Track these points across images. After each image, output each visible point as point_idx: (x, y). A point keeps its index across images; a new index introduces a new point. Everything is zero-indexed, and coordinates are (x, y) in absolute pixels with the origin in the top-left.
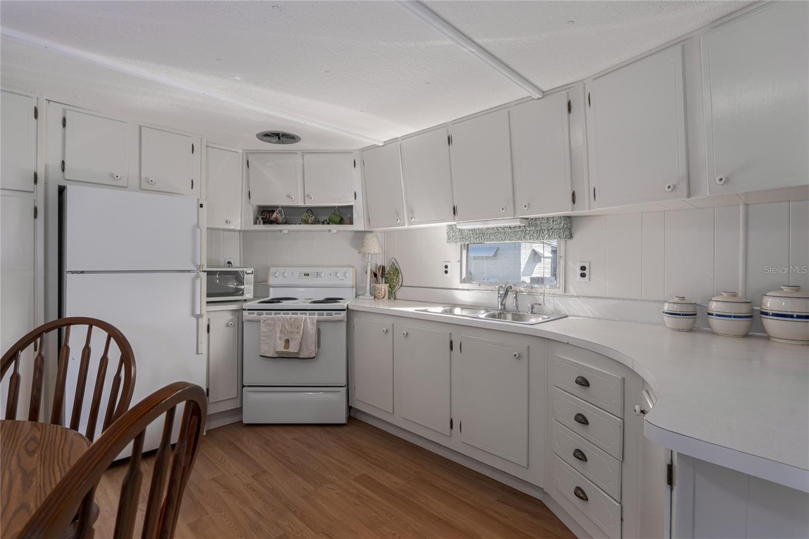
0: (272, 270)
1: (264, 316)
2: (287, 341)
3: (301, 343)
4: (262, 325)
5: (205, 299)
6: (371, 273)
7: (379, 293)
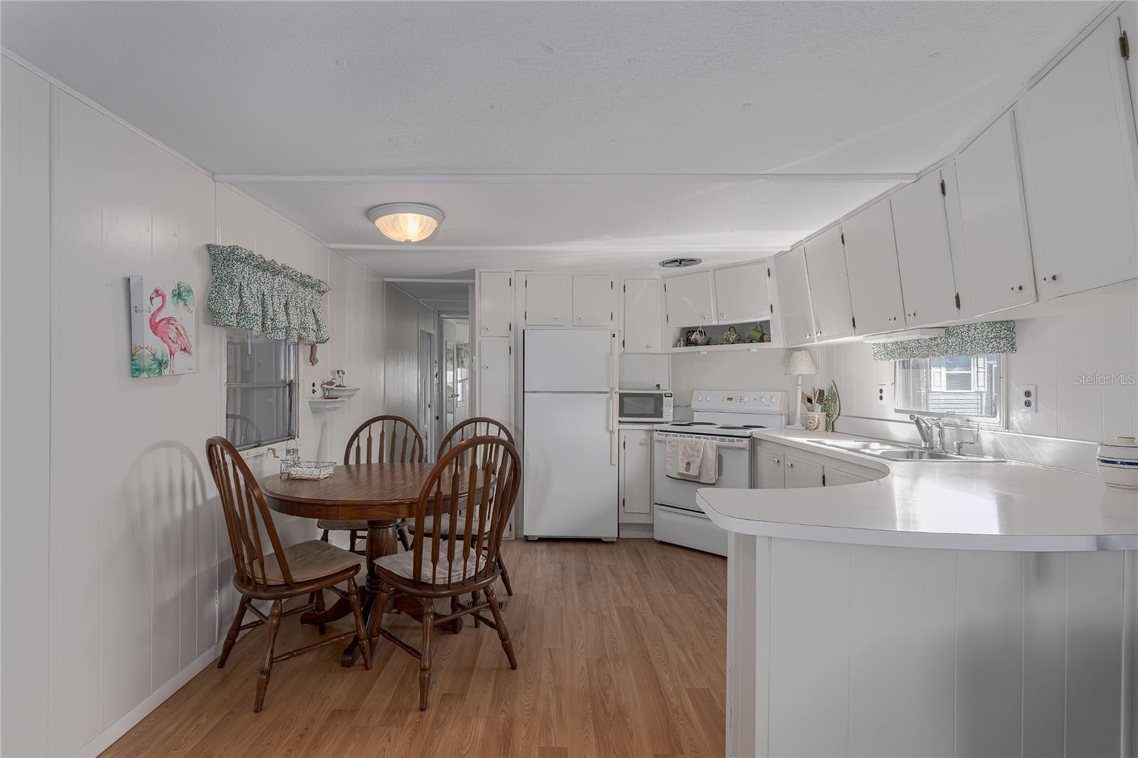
0: (696, 393)
1: (671, 437)
2: (689, 464)
3: (700, 466)
4: (667, 446)
5: (617, 418)
6: (802, 397)
7: (811, 423)
